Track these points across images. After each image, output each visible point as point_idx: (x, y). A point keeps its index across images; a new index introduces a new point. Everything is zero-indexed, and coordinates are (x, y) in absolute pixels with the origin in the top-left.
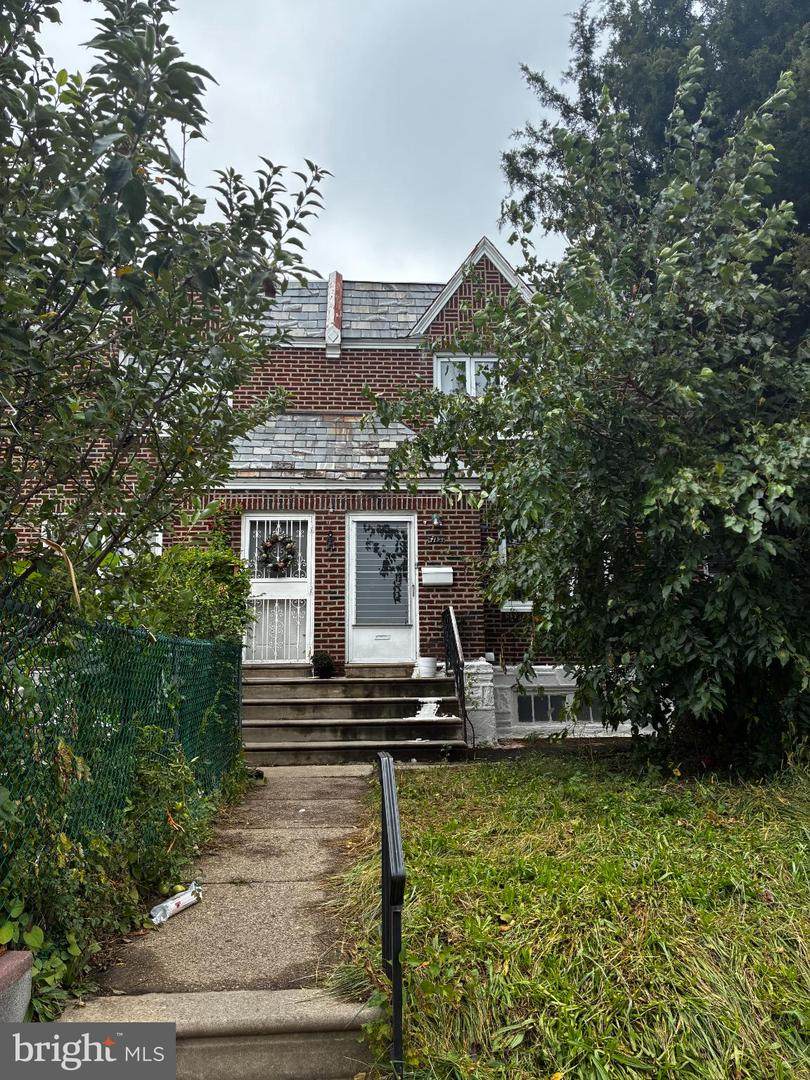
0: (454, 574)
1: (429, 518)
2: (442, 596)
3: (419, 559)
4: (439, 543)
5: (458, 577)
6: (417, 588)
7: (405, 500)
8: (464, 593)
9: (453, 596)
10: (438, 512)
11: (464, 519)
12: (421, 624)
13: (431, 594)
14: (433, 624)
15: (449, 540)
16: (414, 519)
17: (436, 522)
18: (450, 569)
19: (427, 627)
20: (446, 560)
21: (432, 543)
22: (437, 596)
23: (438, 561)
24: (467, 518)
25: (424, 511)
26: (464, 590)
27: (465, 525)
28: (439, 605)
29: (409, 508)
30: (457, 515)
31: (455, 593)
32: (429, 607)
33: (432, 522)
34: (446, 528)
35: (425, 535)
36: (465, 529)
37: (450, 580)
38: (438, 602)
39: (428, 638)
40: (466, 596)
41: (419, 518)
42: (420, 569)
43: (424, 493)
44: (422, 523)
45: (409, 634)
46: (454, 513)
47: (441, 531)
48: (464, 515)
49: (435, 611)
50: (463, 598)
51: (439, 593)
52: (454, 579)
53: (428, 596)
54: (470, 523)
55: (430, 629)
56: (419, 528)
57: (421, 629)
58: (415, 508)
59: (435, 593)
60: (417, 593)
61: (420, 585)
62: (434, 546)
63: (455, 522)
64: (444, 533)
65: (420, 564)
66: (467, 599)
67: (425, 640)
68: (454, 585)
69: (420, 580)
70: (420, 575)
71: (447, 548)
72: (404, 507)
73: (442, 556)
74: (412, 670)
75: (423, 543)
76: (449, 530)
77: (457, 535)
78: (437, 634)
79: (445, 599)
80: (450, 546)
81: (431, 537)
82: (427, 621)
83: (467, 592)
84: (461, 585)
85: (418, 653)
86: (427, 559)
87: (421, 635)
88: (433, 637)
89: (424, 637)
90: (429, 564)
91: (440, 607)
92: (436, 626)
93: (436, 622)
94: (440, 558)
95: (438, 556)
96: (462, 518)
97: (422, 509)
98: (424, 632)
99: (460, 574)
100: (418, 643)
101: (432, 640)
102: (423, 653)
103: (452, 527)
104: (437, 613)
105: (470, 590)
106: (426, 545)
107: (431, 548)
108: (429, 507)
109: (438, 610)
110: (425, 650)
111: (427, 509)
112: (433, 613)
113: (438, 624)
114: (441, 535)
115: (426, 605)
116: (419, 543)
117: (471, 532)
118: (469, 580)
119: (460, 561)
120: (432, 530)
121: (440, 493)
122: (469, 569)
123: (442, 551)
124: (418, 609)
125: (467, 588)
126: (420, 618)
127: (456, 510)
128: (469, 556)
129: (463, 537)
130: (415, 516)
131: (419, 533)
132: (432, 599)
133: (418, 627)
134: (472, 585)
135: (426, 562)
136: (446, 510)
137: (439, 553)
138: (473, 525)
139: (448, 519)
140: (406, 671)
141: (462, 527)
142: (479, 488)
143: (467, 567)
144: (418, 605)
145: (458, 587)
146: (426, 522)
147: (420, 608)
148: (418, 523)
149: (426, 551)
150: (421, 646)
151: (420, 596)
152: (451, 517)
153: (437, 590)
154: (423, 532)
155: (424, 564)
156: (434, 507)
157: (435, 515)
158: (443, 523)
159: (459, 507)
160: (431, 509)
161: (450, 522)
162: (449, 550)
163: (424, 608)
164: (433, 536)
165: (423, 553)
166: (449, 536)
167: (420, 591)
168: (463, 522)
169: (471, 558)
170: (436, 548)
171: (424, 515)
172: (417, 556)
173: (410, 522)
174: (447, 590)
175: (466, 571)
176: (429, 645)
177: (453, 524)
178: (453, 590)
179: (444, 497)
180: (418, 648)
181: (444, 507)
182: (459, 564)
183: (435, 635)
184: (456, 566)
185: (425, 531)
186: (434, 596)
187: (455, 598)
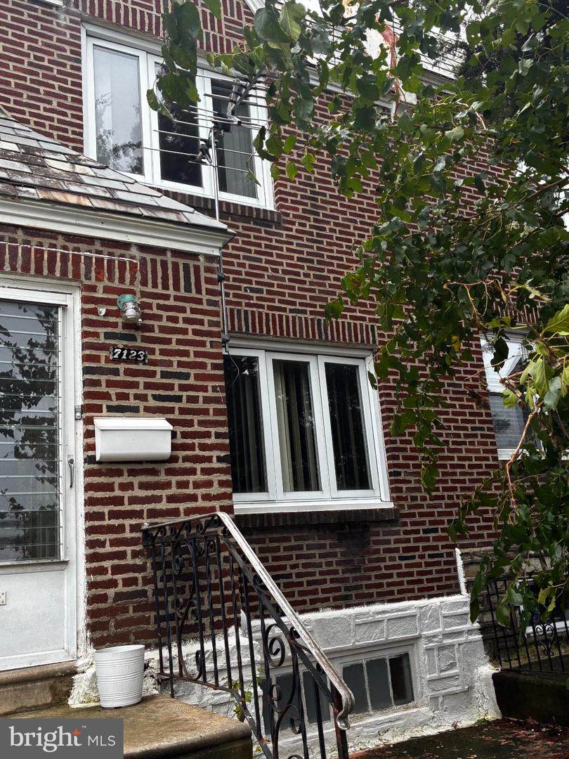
0: (174, 435)
1: (113, 302)
2: (143, 486)
3: (87, 395)
4: (136, 362)
5: (180, 440)
6: (81, 467)
7: (52, 256)
8: (191, 478)
9: (167, 485)
10: (132, 292)
11: (188, 315)
12: (90, 558)
13: (117, 480)
14: (122, 555)
15: (157, 357)
16: (73, 302)
17: (130, 312)
18: (161, 423)
19: (107, 564)
20: (152, 403)
21: (119, 360)
22: (130, 486)
23: (132, 402)
24: (193, 311)
25: (100, 286)
26: (192, 472)
27: (190, 327)
28: (137, 507)
29: (64, 273)
30: (171, 302)
31: (174, 479)
32: (113, 515)
33: (119, 313)
34: (151, 329)
35: (102, 340)
36: (190, 336)
37: (163, 447)
38: (133, 500)
39: (111, 592)
40: (197, 485)
41: (85, 300)
42: (89, 421)
43: (98, 246)
44: (95, 312)
45: (61, 587)
46: (167, 297)
47: (138, 334)
48: (188, 306)
49: (128, 522)
50: (190, 491)
51: (136, 480)
52: (175, 447)
53: (110, 487)
54: (201, 322)
55: (116, 570)
56: (85, 322)
57: (90, 571)
58: (76, 276)
59: (125, 479)
60: (81, 481)
61: (90, 460)
62: (122, 367)
63: (170, 319)
64: (145, 339)
65: (89, 411)
66: (200, 492)
67: (104, 598)
68: (173, 459)
69: (90, 447)
70: (89, 434)
71: (153, 374)
72: (52, 270)
73: (141, 391)
74: (71, 685)
75: (96, 359)
76: (157, 334)
77: (174, 346)
78: (133, 581)
79: (150, 493)
80: (158, 369)
81: (115, 347)
82: (108, 549)
83: (199, 477)
84: (186, 459)
85: (85, 634)
86: (106, 396)
87: (91, 586)
88: (120, 588)
89: (100, 591)
90: (110, 409)
91: (139, 514)
92: (129, 561)
93: (129, 549)
94: (137, 397)
95: (132, 392)
96: (183, 310)
97: (93, 282)
98: (100, 578)
99: (185, 435)
100: (83, 607)
101: (119, 596)
102: (98, 634)
103: (162, 329)
104: (134, 528)
105: (204, 471)
106: (103, 364)
107: (116, 372)
108: (111, 279)
109: (134, 522)
110: (104, 626)
111: (106, 283)
112: (121, 529)
113: (135, 554)
114: (139, 343)
115: (106, 509)
116: (86, 358)
117: (203, 344)
118: (203, 447)
119: (184, 404)
120: (119, 330)
121: (134, 251)
122: (201, 423)
123: (141, 380)
124: (82, 520)
125: (198, 466)
126: (90, 544)
127: (171, 292)
128: (201, 394)
129: (186, 354)
130: (78, 296)
131: (85, 334)
132: (117, 493)
133: (82, 565)
134: (209, 459)
135: (104, 403)
136: (149, 289)
137: (135, 385)
138: (206, 328)
139: (155, 311)
140: (52, 688)
141: (185, 331)
142: (216, 253)
143: (196, 418)
144: (82, 510)
145: (180, 464)
146: (103, 311)
147: (89, 517)
148: (84, 311)
149: (103, 378)
150: (90, 614)
151: (88, 487)
152: (159, 307)
153: (132, 473)
154: (96, 335)
155: (98, 409)
156: (122, 280)
157: (128, 297)
158: (144, 316)
159: (177, 288)
160: (116, 284)
161: (159, 318)
162: (158, 379)
163: (100, 516)
164: (121, 344)
165: (97, 383)
166: (157, 347)
167: (88, 473)
168: (186, 320)
169: (207, 400)
170: (127, 372)
171: (100, 294)
172: (80, 390)
173: (65, 307)
174: (155, 472)
175: (196, 428)
176: (112, 612)
177: (164, 323)
178: (170, 472)
179: (143, 261)
180: (83, 620)
181: (144, 283)
182: (182, 411)
183: (127, 582)
184: (176, 416)
185: (101, 331)
186: (124, 487)
187: (174, 490)
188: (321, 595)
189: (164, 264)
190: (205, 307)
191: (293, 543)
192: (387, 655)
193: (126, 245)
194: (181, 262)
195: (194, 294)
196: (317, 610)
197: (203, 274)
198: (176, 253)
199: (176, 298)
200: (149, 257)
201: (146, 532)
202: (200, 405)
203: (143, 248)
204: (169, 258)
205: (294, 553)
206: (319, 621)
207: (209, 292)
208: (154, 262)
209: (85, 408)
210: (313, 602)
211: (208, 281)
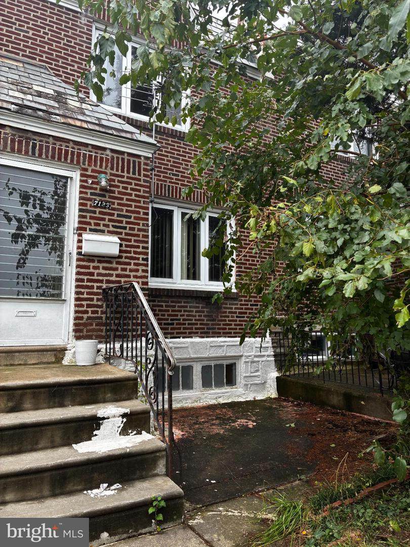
0: (121, 245)
1: (96, 177)
2: (104, 268)
3: (80, 222)
4: (105, 208)
5: (124, 248)
6: (75, 256)
7: (67, 152)
8: (128, 267)
9: (116, 269)
10: (105, 173)
11: (133, 186)
12: (76, 299)
13: (92, 265)
14: (92, 300)
15: (116, 206)
16: (76, 175)
17: (103, 183)
18: (115, 239)
19: (84, 303)
20: (111, 229)
21: (97, 206)
22: (98, 268)
23: (102, 228)
24: (136, 185)
25: (90, 169)
26: (129, 264)
27: (134, 193)
28: (101, 278)
29: (72, 161)
30: (125, 179)
31: (120, 267)
32: (89, 280)
33: (98, 183)
34: (114, 192)
35: (89, 196)
36: (133, 197)
37: (115, 250)
38: (99, 274)
39: (85, 316)
40: (131, 271)
41: (82, 175)
42: (80, 235)
43: (90, 148)
44: (86, 181)
45: (62, 311)
46: (123, 177)
47: (107, 194)
48: (133, 182)
49: (95, 285)
50: (127, 273)
51: (101, 265)
52: (120, 251)
53: (88, 267)
54: (139, 191)
55: (88, 306)
56: (81, 186)
57: (76, 305)
58: (78, 162)
59: (96, 264)
60: (74, 263)
61: (79, 253)
62: (98, 210)
63: (123, 188)
64: (110, 197)
65: (80, 230)
66: (132, 274)
67: (82, 318)
68: (120, 257)
69: (80, 248)
70: (80, 241)
71: (113, 215)
72: (66, 159)
73: (106, 222)
74: (64, 355)
75: (86, 205)
76: (116, 195)
77: (125, 202)
78: (97, 312)
79: (107, 272)
80: (116, 213)
81: (95, 200)
82: (85, 296)
83: (132, 267)
84: (126, 258)
85: (72, 334)
86: (89, 224)
87: (76, 312)
88: (90, 315)
89: (80, 315)
90: (91, 230)
91: (101, 281)
92: (95, 302)
93: (95, 297)
94: (104, 225)
95: (102, 222)
96: (130, 184)
97: (86, 166)
98: (81, 309)
99: (127, 246)
100: (72, 322)
101: (89, 318)
102: (78, 334)
103: (119, 193)
104: (98, 288)
105: (135, 264)
106: (88, 208)
107: (95, 212)
108: (95, 165)
109: (99, 284)
110: (81, 331)
111: (93, 167)
112: (92, 287)
113: (98, 300)
114: (107, 199)
115: (86, 278)
116: (80, 204)
117: (139, 202)
118: (135, 253)
119: (127, 231)
120: (98, 191)
121: (108, 152)
122: (135, 241)
123: (107, 217)
124: (74, 282)
125: (132, 262)
126: (77, 293)
127: (125, 174)
128: (136, 227)
129: (130, 206)
130: (79, 173)
131: (81, 192)
132: (92, 270)
133: (73, 302)
134: (138, 259)
135: (88, 227)
136: (114, 172)
137: (104, 219)
138: (142, 194)
139: (116, 183)
140: (55, 355)
141: (130, 195)
142: (150, 156)
143: (133, 238)
144: (74, 277)
145: (123, 260)
146: (90, 181)
147: (77, 280)
148: (81, 181)
149: (88, 215)
150: (75, 325)
151: (78, 266)
152: (119, 181)
153: (99, 262)
154: (86, 193)
155: (85, 229)
156: (101, 166)
157: (103, 175)
158: (111, 186)
159: (128, 172)
160: (98, 168)
161: (118, 187)
162: (115, 217)
163: (83, 280)
164: (98, 198)
165: (85, 217)
166: (116, 201)
167: (78, 260)
168: (132, 189)
169: (139, 230)
170: (100, 213)
171: (89, 173)
172: (77, 219)
173: (71, 178)
174: (111, 262)
175: (133, 243)
176: (85, 325)
177: (121, 190)
178: (118, 263)
179: (113, 158)
180: (71, 327)
181: (112, 169)
182: (126, 234)
183: (93, 312)
184: (123, 236)
185: (89, 191)
186: (95, 268)
187: (119, 272)
188: (194, 330)
189: (123, 159)
190: (142, 183)
191: (183, 304)
192: (225, 363)
193: (104, 149)
194: (132, 159)
195: (137, 176)
196: (192, 337)
197: (143, 166)
198: (130, 154)
199: (128, 178)
200: (115, 155)
201: (104, 290)
202: (136, 232)
203: (112, 151)
204: (126, 157)
205: (183, 309)
206: (192, 343)
207: (145, 176)
208: (118, 158)
209: (79, 229)
210: (190, 333)
211: (145, 170)
